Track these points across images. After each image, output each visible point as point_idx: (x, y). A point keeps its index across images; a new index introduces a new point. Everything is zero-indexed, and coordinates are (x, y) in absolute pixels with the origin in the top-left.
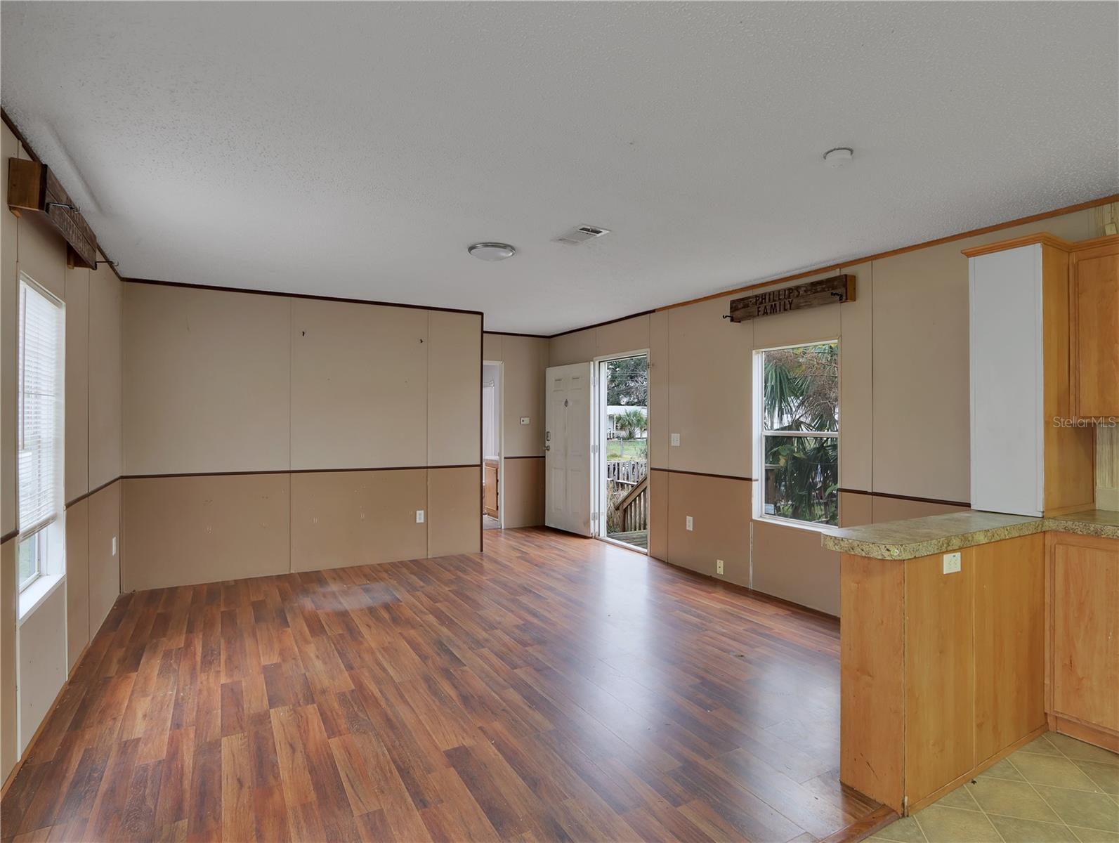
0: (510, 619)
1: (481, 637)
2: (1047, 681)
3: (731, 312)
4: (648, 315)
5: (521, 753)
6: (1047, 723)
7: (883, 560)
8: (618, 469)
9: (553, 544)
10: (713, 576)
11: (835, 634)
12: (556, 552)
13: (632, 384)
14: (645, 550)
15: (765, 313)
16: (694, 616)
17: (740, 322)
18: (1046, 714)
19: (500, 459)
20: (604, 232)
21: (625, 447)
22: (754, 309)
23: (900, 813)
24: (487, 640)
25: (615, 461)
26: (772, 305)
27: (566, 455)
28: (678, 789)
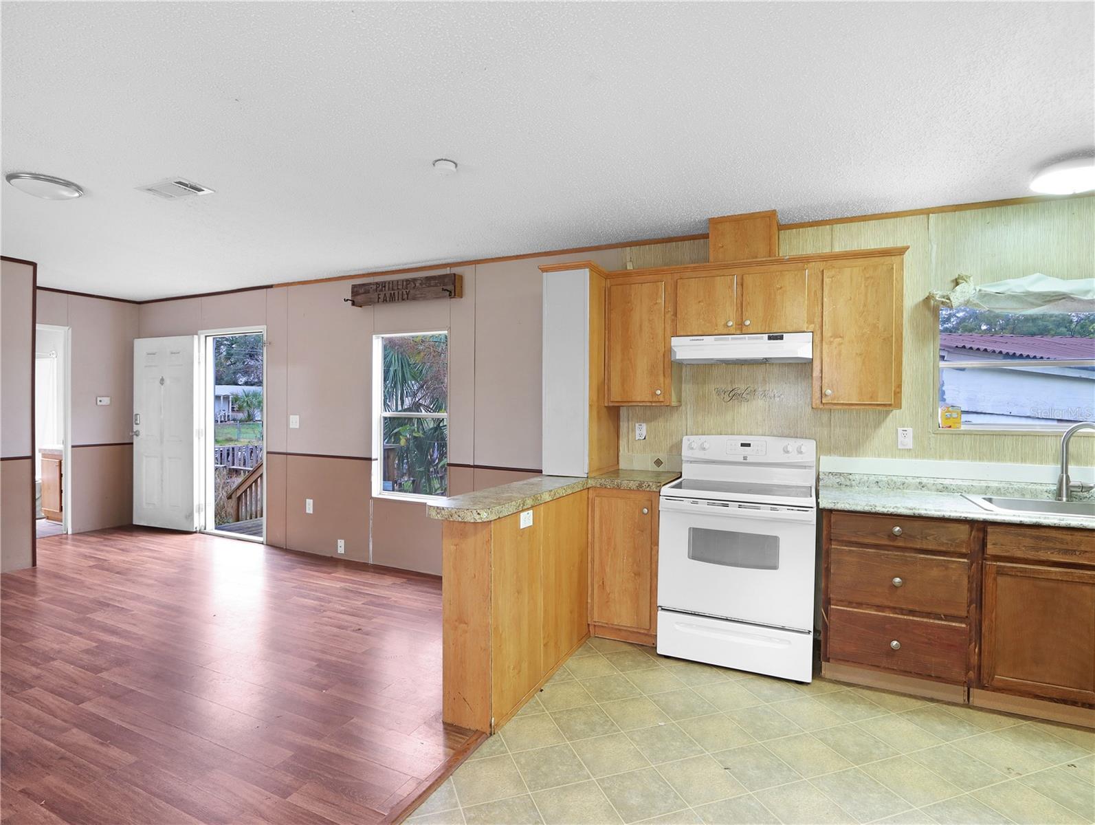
0: (79, 644)
1: (27, 675)
2: (589, 601)
3: (352, 296)
4: (265, 290)
5: (87, 803)
6: (589, 631)
7: (475, 523)
8: (233, 454)
9: (142, 544)
10: (334, 556)
11: (438, 592)
12: (148, 554)
13: (252, 363)
14: (261, 539)
15: (385, 301)
16: (313, 600)
17: (361, 307)
18: (589, 625)
19: (66, 447)
20: (207, 191)
21: (243, 430)
22: (375, 296)
23: (488, 733)
24: (38, 677)
25: (230, 445)
26: (391, 294)
27: (162, 442)
28: (288, 779)
